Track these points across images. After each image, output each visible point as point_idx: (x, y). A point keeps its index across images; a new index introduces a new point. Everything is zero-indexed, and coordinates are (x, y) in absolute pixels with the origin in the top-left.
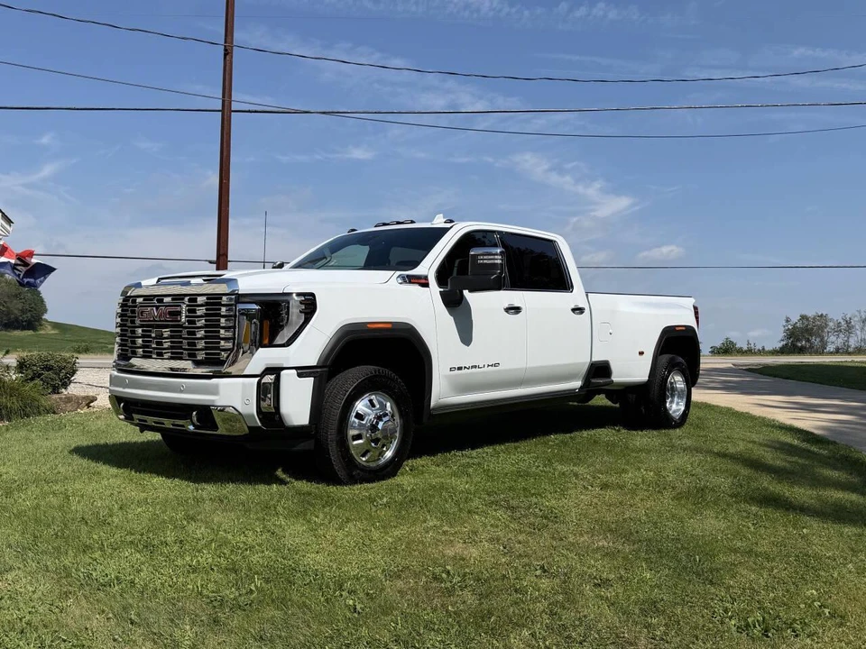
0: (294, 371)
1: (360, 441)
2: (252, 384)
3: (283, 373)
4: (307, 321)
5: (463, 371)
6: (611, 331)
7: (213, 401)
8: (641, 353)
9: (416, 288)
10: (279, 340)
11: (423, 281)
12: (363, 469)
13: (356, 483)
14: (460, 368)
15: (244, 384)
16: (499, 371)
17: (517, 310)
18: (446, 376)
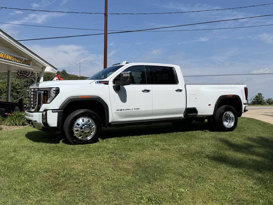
0: (51, 111)
1: (78, 132)
2: (41, 114)
3: (48, 111)
4: (56, 96)
5: (123, 111)
6: (196, 97)
7: (32, 119)
8: (210, 105)
9: (103, 85)
10: (48, 102)
11: (107, 83)
12: (80, 140)
13: (76, 145)
14: (122, 110)
15: (39, 114)
16: (140, 111)
17: (148, 91)
18: (115, 113)
